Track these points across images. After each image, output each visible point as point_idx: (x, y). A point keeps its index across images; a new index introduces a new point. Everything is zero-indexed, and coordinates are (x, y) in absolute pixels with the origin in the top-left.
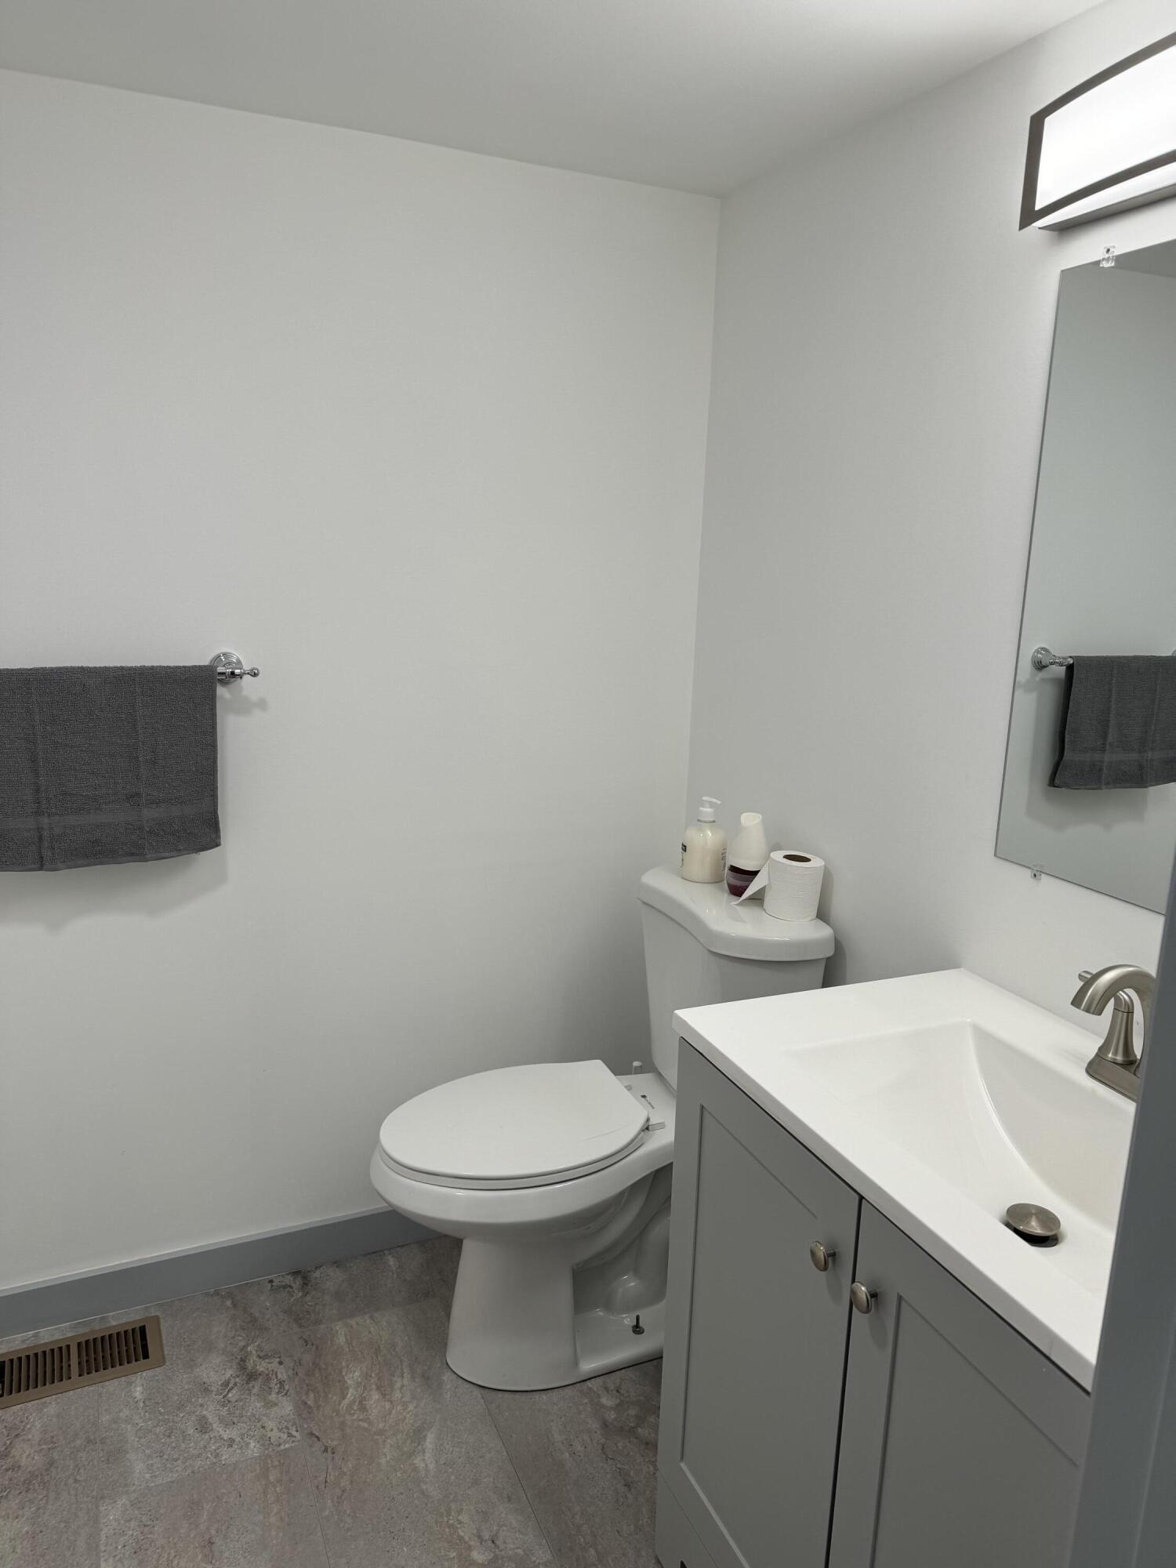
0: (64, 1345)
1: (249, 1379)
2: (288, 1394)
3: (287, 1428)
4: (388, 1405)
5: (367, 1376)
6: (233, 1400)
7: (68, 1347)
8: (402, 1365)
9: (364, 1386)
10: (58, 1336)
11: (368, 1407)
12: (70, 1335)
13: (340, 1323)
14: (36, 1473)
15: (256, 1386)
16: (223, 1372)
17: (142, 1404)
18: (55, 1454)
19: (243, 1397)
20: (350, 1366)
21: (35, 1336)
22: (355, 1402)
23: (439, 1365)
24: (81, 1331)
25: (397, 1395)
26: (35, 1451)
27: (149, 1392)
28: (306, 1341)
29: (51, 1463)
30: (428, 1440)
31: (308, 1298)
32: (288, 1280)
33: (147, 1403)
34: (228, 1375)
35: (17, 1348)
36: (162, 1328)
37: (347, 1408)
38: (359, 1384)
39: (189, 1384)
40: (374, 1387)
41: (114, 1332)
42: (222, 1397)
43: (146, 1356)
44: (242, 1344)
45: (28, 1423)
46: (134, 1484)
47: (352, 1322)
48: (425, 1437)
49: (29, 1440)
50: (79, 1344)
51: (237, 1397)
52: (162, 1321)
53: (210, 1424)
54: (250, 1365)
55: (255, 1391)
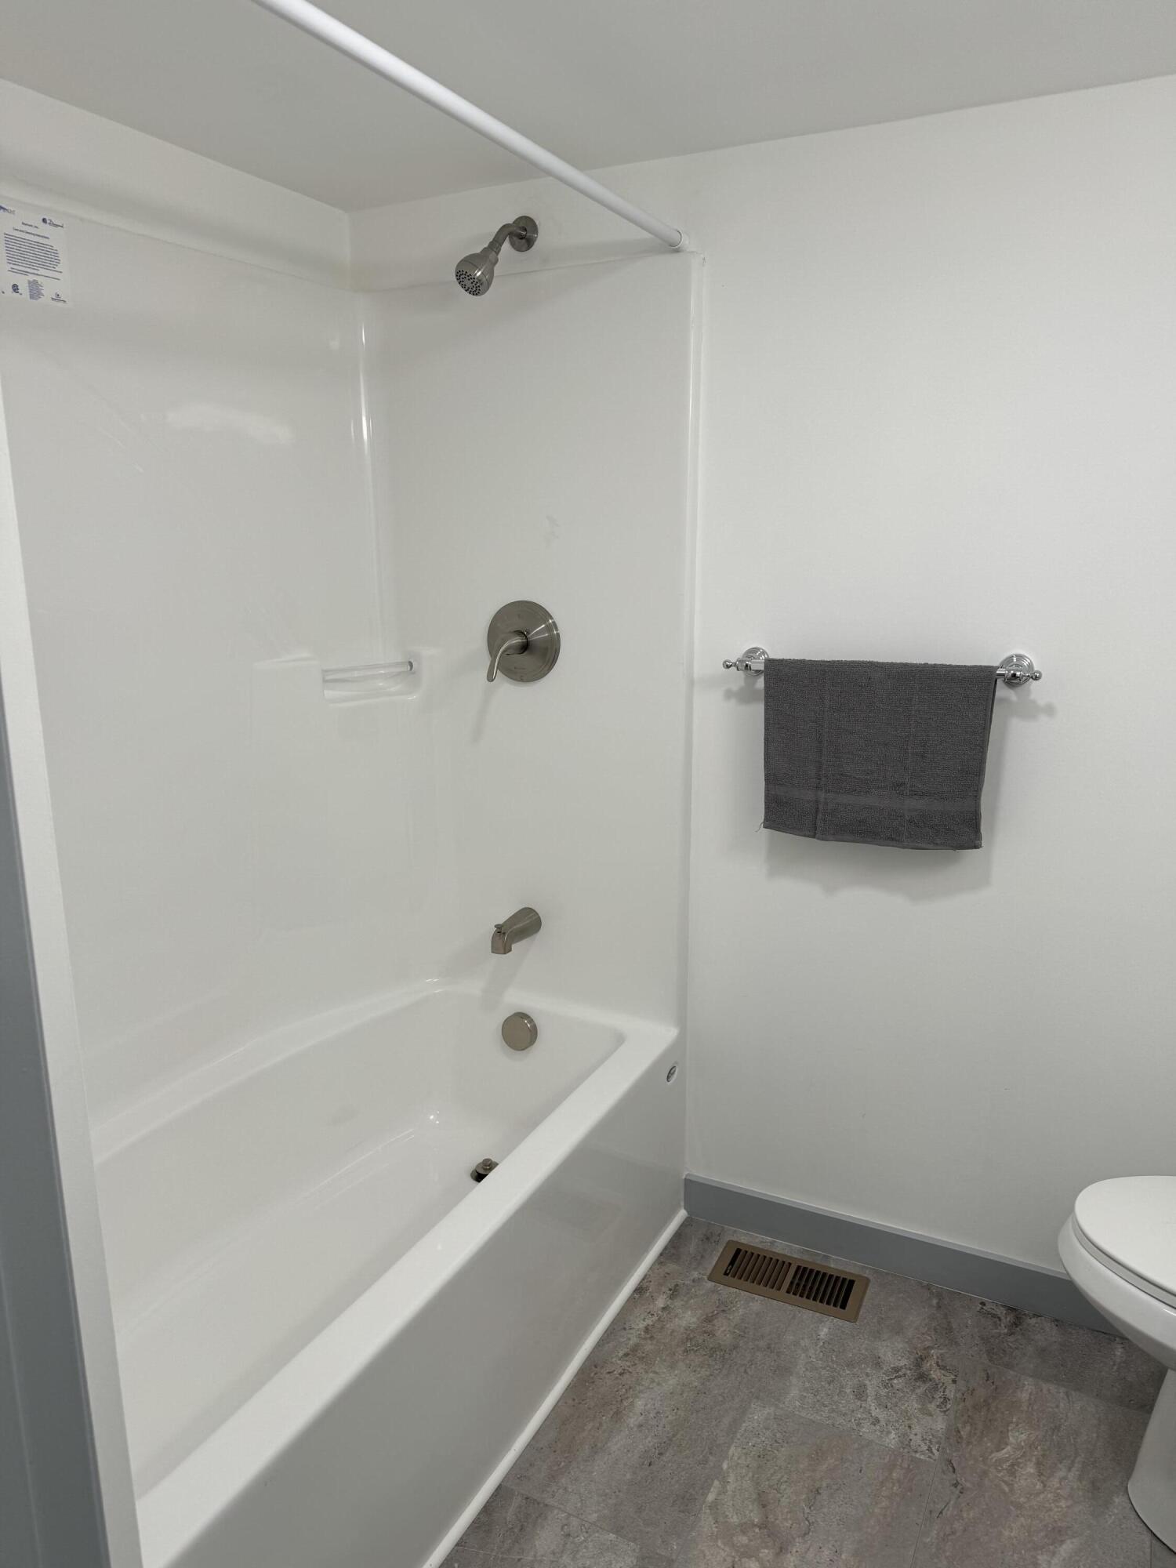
0: (787, 1261)
1: (919, 1378)
2: (947, 1413)
3: (930, 1441)
4: (1039, 1486)
5: (1032, 1446)
6: (897, 1387)
7: (790, 1264)
8: (1076, 1457)
9: (1024, 1452)
10: (787, 1252)
11: (1018, 1474)
12: (795, 1256)
13: (1031, 1379)
14: (722, 1348)
15: (922, 1388)
16: (900, 1358)
17: (822, 1344)
18: (741, 1342)
19: (905, 1390)
20: (1020, 1425)
21: (772, 1243)
22: (1008, 1461)
23: (1117, 1483)
24: (806, 1257)
25: (1054, 1482)
26: (729, 1331)
27: (832, 1337)
28: (988, 1377)
29: (735, 1347)
30: (1064, 1546)
31: (1011, 1339)
32: (1001, 1311)
33: (826, 1345)
34: (902, 1364)
35: (755, 1245)
36: (868, 1291)
37: (996, 1460)
38: (1019, 1447)
39: (867, 1350)
40: (1034, 1459)
41: (829, 1272)
42: (887, 1378)
43: (843, 1306)
44: (927, 1344)
45: (734, 1307)
46: (784, 1403)
47: (1045, 1386)
48: (1062, 1542)
49: (729, 1319)
50: (799, 1267)
51: (900, 1386)
52: (870, 1285)
53: (867, 1394)
54: (926, 1366)
55: (918, 1391)
